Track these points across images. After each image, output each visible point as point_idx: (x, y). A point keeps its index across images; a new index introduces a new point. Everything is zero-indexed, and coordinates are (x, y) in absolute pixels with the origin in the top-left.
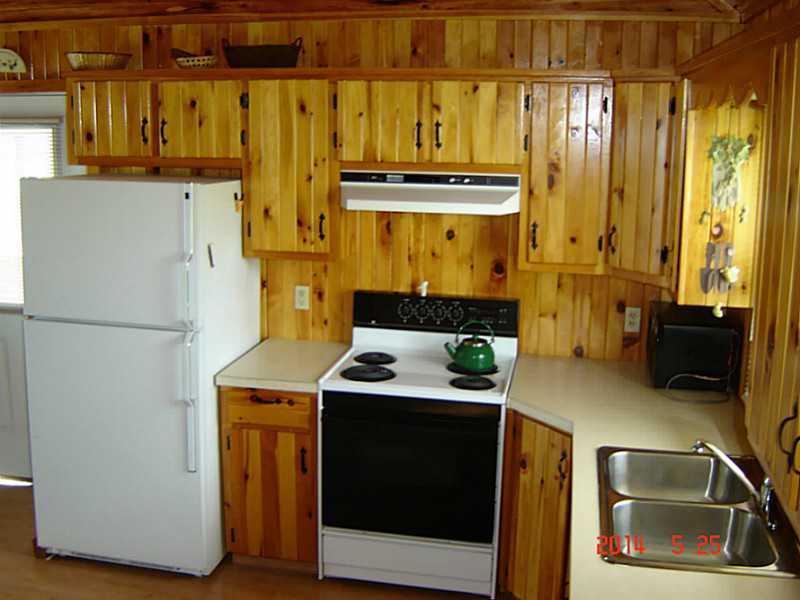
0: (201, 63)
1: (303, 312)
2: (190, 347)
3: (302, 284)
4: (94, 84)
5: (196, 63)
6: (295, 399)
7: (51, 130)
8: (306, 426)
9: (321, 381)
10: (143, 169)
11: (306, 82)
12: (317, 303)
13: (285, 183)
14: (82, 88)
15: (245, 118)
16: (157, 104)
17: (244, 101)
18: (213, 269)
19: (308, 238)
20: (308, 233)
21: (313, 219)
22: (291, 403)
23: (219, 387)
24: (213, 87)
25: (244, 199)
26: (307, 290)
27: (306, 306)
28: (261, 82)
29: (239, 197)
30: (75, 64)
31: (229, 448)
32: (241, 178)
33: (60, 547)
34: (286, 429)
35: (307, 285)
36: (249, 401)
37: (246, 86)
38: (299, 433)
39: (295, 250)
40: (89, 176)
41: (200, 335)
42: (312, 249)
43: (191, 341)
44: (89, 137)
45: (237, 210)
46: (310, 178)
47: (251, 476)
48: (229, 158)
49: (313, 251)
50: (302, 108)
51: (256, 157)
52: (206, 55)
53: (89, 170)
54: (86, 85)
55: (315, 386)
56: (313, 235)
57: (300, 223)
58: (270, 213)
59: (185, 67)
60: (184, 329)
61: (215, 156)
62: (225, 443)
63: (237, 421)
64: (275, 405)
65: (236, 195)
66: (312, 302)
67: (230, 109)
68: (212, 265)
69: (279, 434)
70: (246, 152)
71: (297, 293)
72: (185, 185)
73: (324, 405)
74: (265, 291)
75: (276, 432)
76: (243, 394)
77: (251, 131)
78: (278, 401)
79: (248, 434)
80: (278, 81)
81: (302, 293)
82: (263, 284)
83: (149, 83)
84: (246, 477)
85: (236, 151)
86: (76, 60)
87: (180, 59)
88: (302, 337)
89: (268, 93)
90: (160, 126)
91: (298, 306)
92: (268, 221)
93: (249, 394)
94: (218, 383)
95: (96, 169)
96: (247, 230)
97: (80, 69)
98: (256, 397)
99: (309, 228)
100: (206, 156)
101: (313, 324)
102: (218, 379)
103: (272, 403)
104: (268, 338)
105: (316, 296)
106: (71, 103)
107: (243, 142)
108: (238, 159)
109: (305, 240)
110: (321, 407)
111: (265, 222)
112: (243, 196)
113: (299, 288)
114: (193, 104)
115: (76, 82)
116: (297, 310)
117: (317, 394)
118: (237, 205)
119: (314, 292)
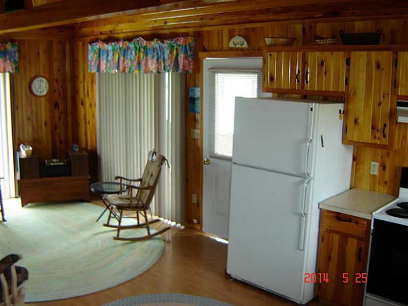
0: (328, 42)
1: (374, 176)
2: (306, 187)
3: (374, 161)
4: (276, 53)
5: (325, 42)
6: (359, 221)
7: (256, 75)
8: (364, 236)
9: (374, 214)
10: (299, 96)
11: (380, 52)
12: (382, 171)
13: (367, 106)
14: (270, 55)
15: (348, 71)
16: (305, 63)
17: (348, 62)
18: (323, 148)
19: (377, 136)
20: (376, 133)
21: (380, 126)
22: (357, 223)
23: (321, 209)
24: (332, 55)
25: (345, 114)
26: (377, 164)
27: (376, 173)
28: (357, 52)
29: (342, 112)
30: (268, 43)
31: (323, 241)
32: (344, 103)
33: (237, 275)
34: (353, 237)
35: (377, 162)
36: (335, 219)
37: (350, 54)
38: (359, 239)
39: (370, 142)
40: (273, 98)
41: (312, 181)
42: (378, 142)
43: (307, 184)
44: (272, 79)
45: (340, 118)
46: (380, 104)
47: (332, 258)
48: (338, 92)
49: (379, 143)
50: (378, 66)
51: (352, 92)
52: (332, 38)
53: (273, 95)
54: (272, 53)
55: (370, 215)
56: (379, 135)
57: (373, 128)
58: (357, 122)
59: (320, 45)
60: (304, 177)
61: (332, 90)
62: (321, 239)
63: (328, 228)
64: (348, 223)
65: (340, 111)
66: (380, 171)
67: (341, 67)
68: (323, 146)
69: (349, 239)
70: (347, 89)
71: (372, 166)
72: (310, 104)
73: (374, 227)
74: (355, 162)
75: (347, 237)
76: (333, 215)
77: (350, 78)
78: (350, 221)
79: (333, 236)
80: (366, 52)
81: (374, 166)
82: (354, 159)
83: (301, 52)
84: (330, 258)
85: (342, 88)
86: (268, 41)
87: (317, 41)
88: (373, 190)
89: (361, 58)
90: (305, 74)
91: (372, 173)
92: (356, 125)
93: (336, 215)
94: (320, 207)
95: (276, 95)
96: (345, 129)
97: (270, 45)
98: (339, 217)
99: (378, 131)
100: (327, 90)
101: (379, 183)
102: (320, 205)
103: (346, 221)
104: (354, 187)
105: (382, 168)
106: (265, 62)
107: (347, 83)
108: (343, 92)
109: (375, 137)
110: (372, 228)
111: (355, 126)
112: (344, 112)
113: (373, 163)
114: (322, 63)
115: (268, 52)
116: (371, 175)
117: (371, 220)
118: (340, 116)
119: (381, 166)
